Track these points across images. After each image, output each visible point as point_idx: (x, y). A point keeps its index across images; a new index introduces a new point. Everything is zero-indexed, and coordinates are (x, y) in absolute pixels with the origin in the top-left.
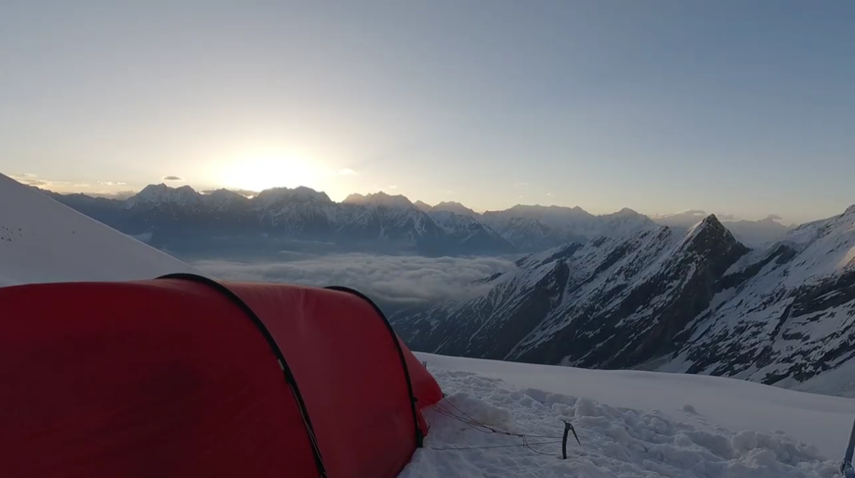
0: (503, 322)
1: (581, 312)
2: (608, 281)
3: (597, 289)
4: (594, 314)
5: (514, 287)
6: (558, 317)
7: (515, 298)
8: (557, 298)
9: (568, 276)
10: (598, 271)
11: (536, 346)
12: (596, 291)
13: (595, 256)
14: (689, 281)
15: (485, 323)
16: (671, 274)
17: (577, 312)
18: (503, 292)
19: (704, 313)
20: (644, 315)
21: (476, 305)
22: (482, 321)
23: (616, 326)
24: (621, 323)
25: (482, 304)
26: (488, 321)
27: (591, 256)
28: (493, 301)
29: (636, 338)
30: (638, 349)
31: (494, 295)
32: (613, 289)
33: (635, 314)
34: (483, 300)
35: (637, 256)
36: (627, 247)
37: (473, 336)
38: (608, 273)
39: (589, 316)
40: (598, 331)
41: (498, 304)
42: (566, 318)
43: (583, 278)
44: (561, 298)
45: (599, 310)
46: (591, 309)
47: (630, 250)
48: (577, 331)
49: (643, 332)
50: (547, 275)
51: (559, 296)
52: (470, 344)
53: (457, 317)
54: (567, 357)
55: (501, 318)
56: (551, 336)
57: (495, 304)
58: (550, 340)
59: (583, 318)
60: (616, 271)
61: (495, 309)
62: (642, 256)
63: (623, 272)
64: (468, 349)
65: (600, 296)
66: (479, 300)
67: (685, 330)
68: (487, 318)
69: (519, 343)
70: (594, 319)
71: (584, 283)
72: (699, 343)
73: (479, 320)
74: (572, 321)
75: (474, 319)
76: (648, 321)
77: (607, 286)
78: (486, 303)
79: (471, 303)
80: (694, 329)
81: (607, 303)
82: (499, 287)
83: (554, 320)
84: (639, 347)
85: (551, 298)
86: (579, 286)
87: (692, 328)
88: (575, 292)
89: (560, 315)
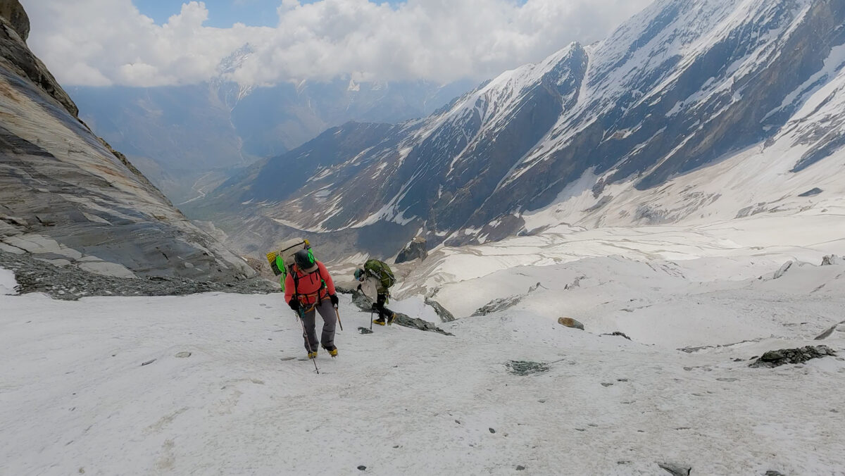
0: (497, 133)
1: (611, 105)
2: (653, 54)
3: (635, 68)
4: (631, 104)
5: (509, 91)
6: (575, 117)
7: (512, 102)
8: (571, 96)
9: (586, 66)
10: (633, 48)
11: (546, 158)
12: (634, 72)
13: (628, 29)
14: (799, 26)
15: (473, 141)
16: (766, 21)
17: (605, 105)
18: (494, 99)
19: (814, 78)
20: (716, 91)
21: (459, 121)
22: (468, 139)
23: (668, 115)
24: (676, 109)
25: (467, 116)
26: (475, 137)
27: (621, 32)
28: (481, 113)
29: (701, 127)
30: (703, 142)
31: (482, 104)
32: (662, 64)
33: (701, 92)
34: (467, 112)
35: (701, 11)
36: (681, 5)
37: (455, 160)
38: (653, 44)
39: (623, 109)
40: (639, 127)
41: (488, 115)
42: (588, 117)
43: (610, 62)
44: (577, 95)
45: (638, 97)
46: (626, 99)
47: (687, 7)
48: (605, 133)
49: (713, 117)
50: (557, 66)
51: (575, 91)
52: (451, 170)
53: (434, 139)
54: (590, 168)
55: (494, 129)
56: (567, 141)
57: (484, 115)
58: (568, 147)
59: (614, 114)
60: (667, 38)
61: (484, 122)
62: (708, 11)
63: (678, 38)
64: (449, 176)
65: (640, 77)
66: (462, 113)
67: (783, 106)
68: (474, 134)
69: (519, 161)
70: (630, 112)
71: (612, 69)
72: (816, 118)
73: (463, 140)
74: (599, 118)
75: (456, 137)
76: (725, 99)
77: (651, 62)
78: (471, 116)
79: (452, 120)
80: (798, 103)
81: (651, 87)
82: (489, 93)
83: (569, 122)
84: (707, 139)
85: (563, 97)
86: (604, 75)
87: (794, 101)
88: (597, 84)
89: (578, 115)
